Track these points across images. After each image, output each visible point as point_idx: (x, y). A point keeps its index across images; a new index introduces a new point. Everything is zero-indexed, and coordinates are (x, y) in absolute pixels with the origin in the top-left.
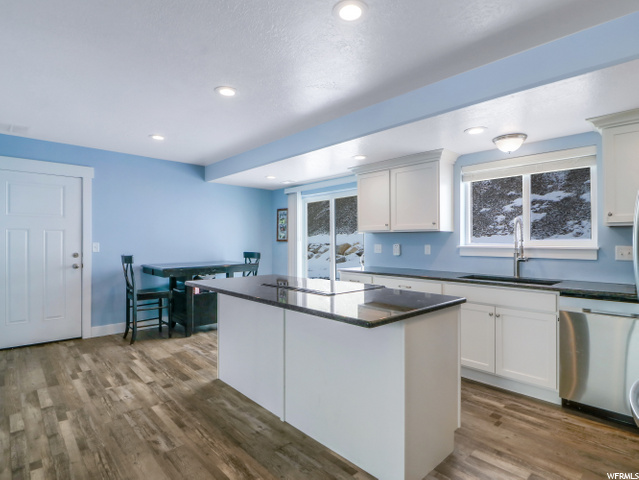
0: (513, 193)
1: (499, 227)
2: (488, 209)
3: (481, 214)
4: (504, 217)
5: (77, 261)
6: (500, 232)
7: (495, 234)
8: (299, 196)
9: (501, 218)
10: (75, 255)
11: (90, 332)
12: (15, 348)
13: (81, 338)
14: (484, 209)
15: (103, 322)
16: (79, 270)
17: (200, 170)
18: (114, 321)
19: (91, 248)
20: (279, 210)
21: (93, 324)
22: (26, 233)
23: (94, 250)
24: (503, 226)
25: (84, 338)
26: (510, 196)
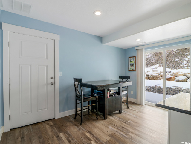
0: (187, 53)
1: (185, 66)
2: (178, 60)
3: (176, 61)
4: (186, 62)
5: (52, 81)
6: (186, 68)
7: (184, 68)
8: (144, 51)
9: (185, 63)
10: (52, 78)
11: (58, 115)
12: (24, 126)
13: (54, 119)
14: (176, 60)
15: (64, 110)
16: (53, 85)
17: (101, 39)
18: (68, 109)
19: (59, 74)
20: (129, 57)
21: (59, 112)
22: (29, 67)
23: (60, 76)
24: (187, 65)
25: (56, 118)
26: (186, 55)
